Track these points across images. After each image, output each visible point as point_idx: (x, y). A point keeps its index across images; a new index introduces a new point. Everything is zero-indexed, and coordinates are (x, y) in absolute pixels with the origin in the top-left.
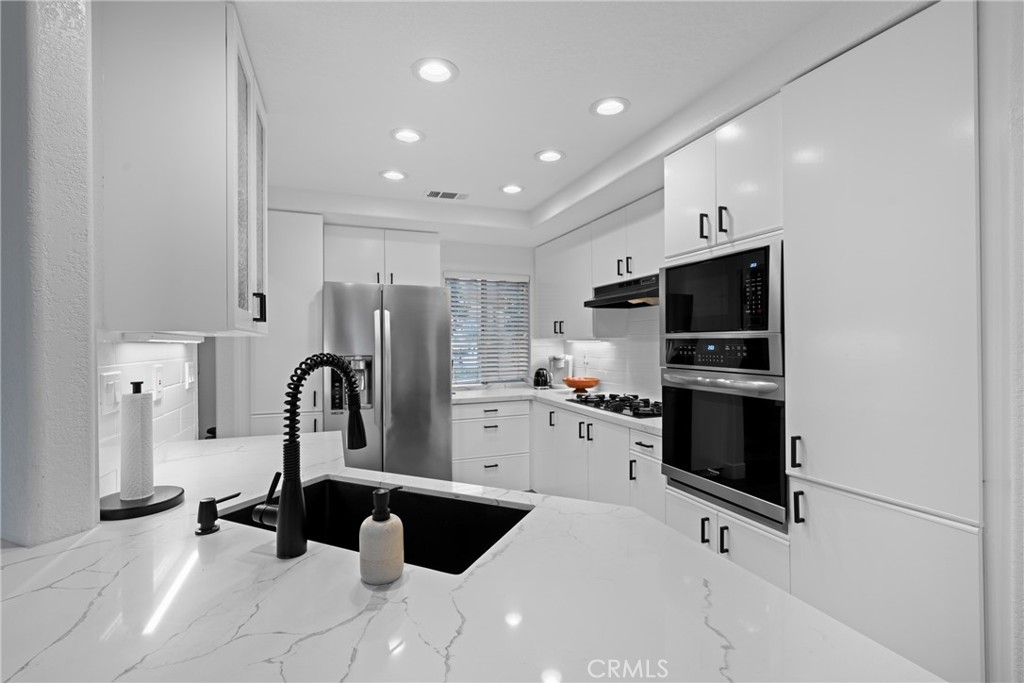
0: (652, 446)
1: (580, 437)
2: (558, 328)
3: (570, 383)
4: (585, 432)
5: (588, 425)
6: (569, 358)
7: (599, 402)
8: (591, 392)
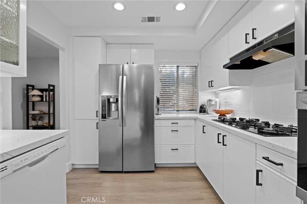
0: (282, 165)
1: (218, 142)
2: (211, 84)
3: (217, 112)
4: (222, 140)
5: (223, 136)
6: (217, 100)
7: (232, 122)
8: (228, 117)
